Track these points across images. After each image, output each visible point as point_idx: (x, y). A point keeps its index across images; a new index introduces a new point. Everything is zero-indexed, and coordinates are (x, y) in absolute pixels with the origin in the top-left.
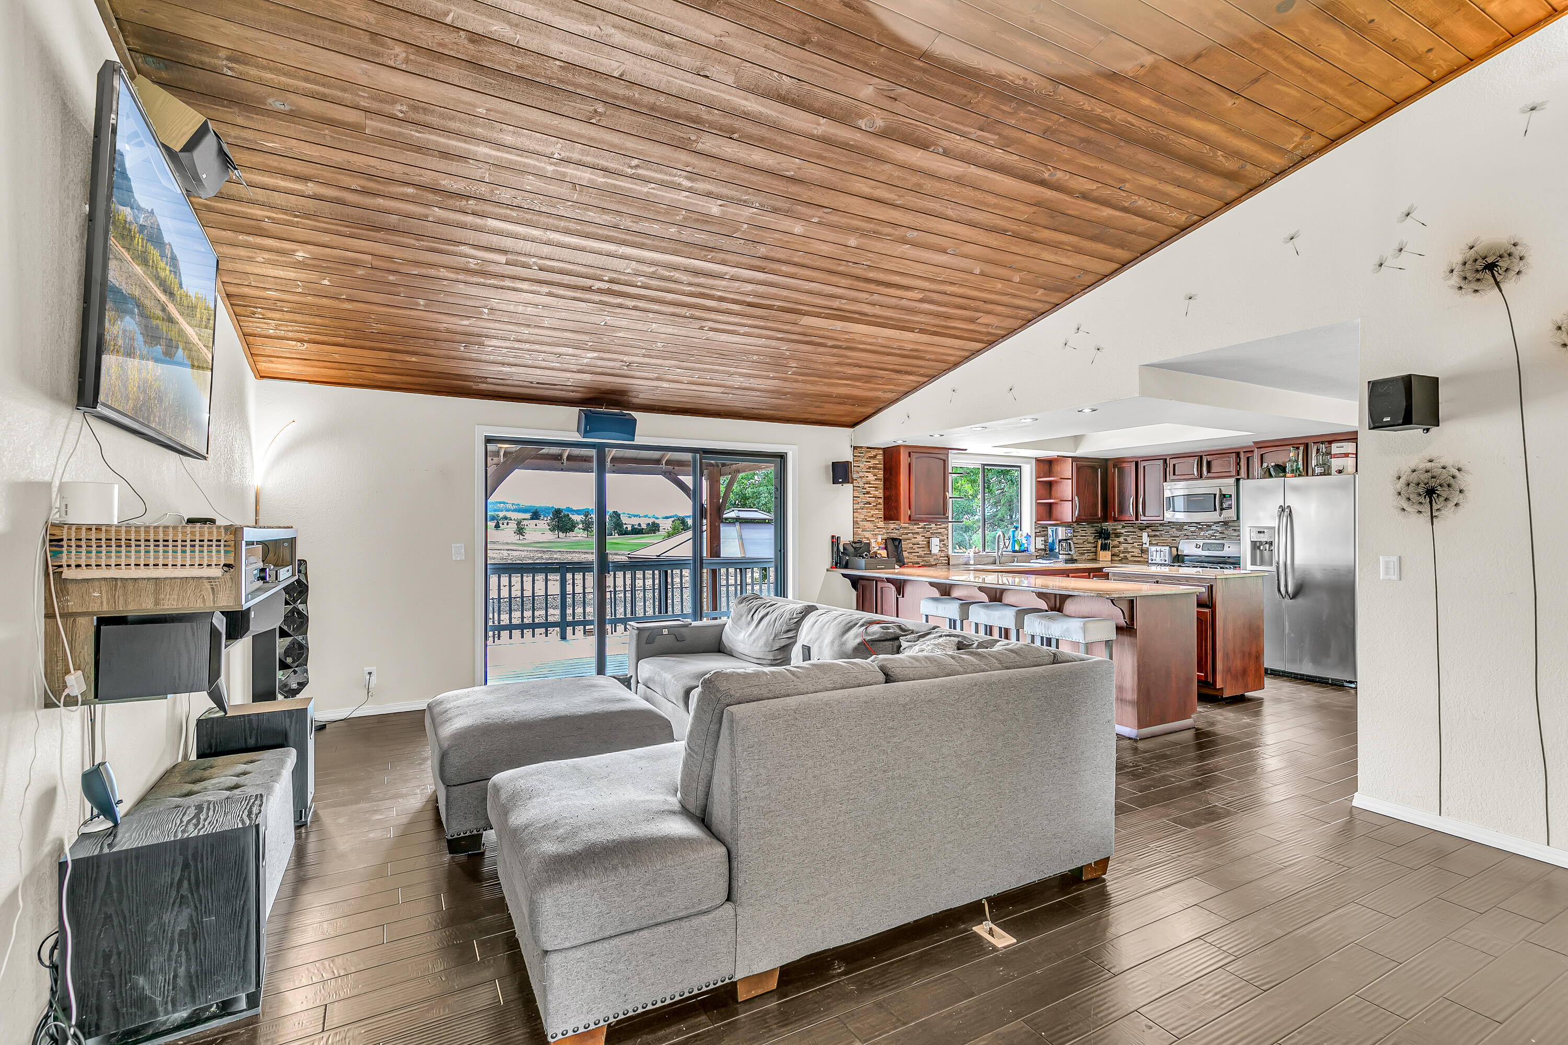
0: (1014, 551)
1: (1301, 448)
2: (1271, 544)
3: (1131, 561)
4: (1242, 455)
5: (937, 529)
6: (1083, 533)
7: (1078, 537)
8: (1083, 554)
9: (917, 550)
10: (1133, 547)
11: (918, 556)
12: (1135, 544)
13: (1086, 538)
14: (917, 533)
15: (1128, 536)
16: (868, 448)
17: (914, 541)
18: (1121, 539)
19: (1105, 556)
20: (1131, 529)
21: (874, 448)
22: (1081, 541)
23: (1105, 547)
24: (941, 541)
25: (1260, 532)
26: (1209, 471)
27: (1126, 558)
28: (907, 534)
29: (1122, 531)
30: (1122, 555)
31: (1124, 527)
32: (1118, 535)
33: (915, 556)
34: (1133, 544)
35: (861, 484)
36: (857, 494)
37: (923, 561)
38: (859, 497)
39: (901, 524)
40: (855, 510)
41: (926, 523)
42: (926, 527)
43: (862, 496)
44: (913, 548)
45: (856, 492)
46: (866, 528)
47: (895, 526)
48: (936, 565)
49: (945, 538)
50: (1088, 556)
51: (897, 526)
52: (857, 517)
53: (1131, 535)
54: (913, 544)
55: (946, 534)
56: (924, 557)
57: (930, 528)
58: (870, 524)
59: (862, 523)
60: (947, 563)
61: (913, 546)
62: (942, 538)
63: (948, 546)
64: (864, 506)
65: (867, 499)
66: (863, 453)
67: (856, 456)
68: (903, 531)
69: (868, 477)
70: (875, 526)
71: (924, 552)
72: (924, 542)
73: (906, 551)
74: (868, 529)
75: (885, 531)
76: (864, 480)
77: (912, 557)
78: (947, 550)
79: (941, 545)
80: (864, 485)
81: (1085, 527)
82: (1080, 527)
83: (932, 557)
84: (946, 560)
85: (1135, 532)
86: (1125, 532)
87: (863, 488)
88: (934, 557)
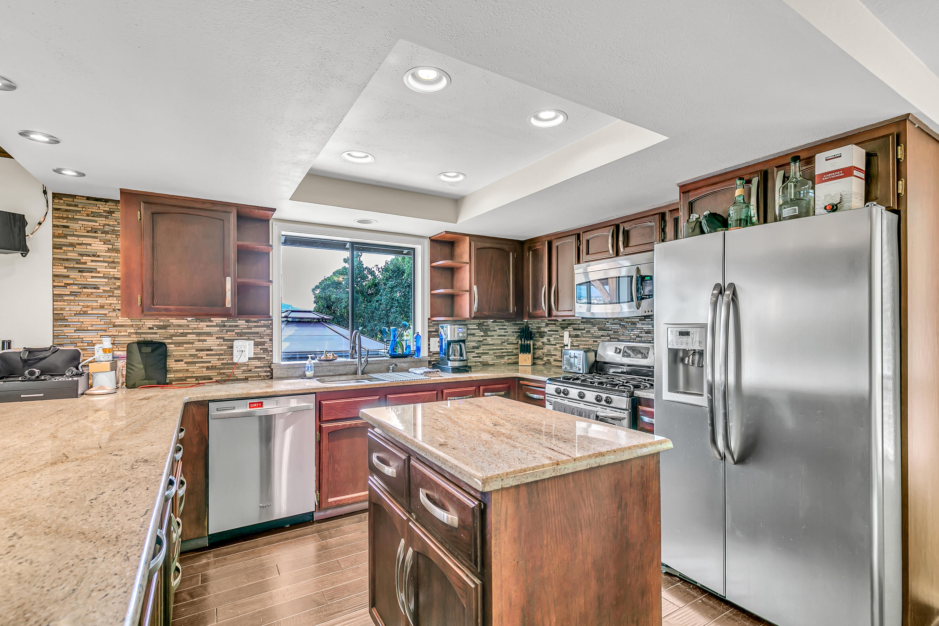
0: (393, 357)
1: (755, 180)
2: (701, 353)
3: (554, 366)
4: (668, 217)
5: (250, 328)
6: (502, 332)
7: (495, 337)
8: (502, 357)
9: (206, 358)
10: (556, 349)
11: (208, 368)
12: (558, 346)
13: (506, 338)
14: (209, 334)
15: (551, 336)
16: (88, 198)
17: (198, 345)
18: (545, 340)
19: (525, 359)
20: (554, 328)
21: (106, 201)
22: (499, 342)
23: (525, 349)
24: (256, 344)
25: (682, 334)
26: (626, 245)
27: (549, 362)
28: (184, 334)
29: (546, 330)
30: (545, 359)
31: (547, 325)
32: (542, 335)
33: (203, 367)
34: (555, 345)
35: (71, 255)
36: (62, 271)
37: (221, 374)
38: (68, 276)
39: (171, 321)
40: (56, 297)
41: (226, 319)
42: (226, 324)
43: (74, 274)
44: (199, 355)
45: (60, 267)
46: (85, 326)
47: (158, 324)
48: (246, 379)
49: (266, 340)
50: (509, 359)
51: (162, 323)
52: (65, 308)
53: (554, 334)
54: (197, 350)
55: (268, 335)
56: (222, 369)
57: (236, 326)
58: (96, 320)
59: (76, 319)
60: (268, 376)
61: (197, 353)
62: (259, 340)
63: (272, 351)
64: (80, 290)
65: (88, 280)
66: (76, 206)
67: (60, 209)
68: (176, 331)
69: (90, 245)
70: (109, 324)
71: (222, 362)
72: (222, 348)
73: (182, 361)
74: (89, 328)
75: (133, 331)
76: (78, 249)
77: (194, 370)
78: (269, 358)
79: (258, 350)
80: (80, 258)
81: (505, 325)
82: (497, 325)
83: (238, 368)
84: (266, 372)
85: (557, 331)
86: (549, 331)
87: (78, 262)
88: (243, 368)
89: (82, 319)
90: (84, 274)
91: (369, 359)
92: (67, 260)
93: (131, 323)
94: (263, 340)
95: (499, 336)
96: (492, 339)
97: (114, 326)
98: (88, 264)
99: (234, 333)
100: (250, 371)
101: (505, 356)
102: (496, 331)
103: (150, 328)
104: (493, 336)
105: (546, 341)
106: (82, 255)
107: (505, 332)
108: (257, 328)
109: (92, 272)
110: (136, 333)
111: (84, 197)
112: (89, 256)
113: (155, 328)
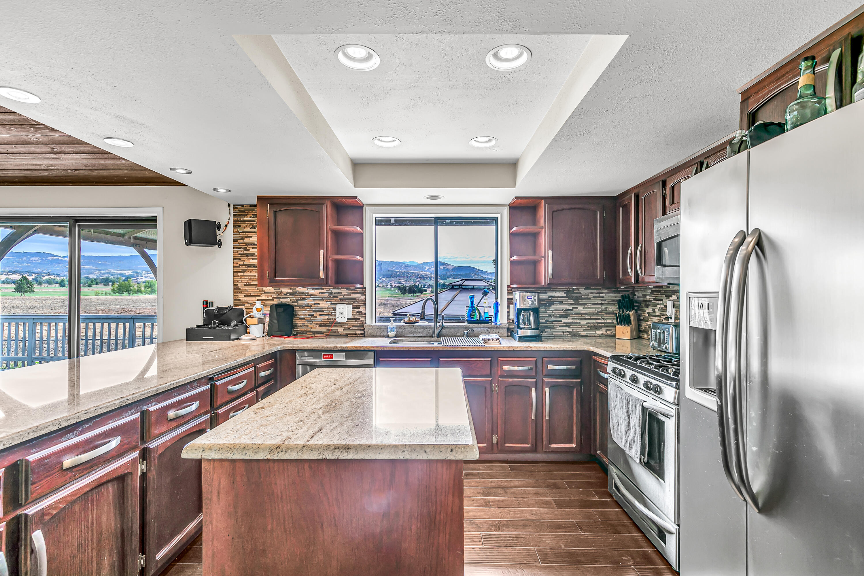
0: (471, 322)
5: (349, 294)
6: (598, 300)
7: (589, 306)
8: (599, 328)
9: (319, 318)
11: (321, 325)
12: (662, 318)
13: (603, 307)
14: (322, 299)
17: (314, 307)
19: (624, 331)
22: (594, 311)
23: (624, 320)
24: (354, 308)
28: (305, 299)
29: (651, 298)
31: (652, 292)
32: (648, 304)
33: (317, 324)
34: (660, 316)
35: (243, 245)
36: (238, 256)
37: (329, 330)
38: (240, 259)
39: (297, 289)
40: (236, 274)
41: (332, 288)
42: (332, 291)
43: (244, 258)
44: (315, 315)
45: (237, 254)
46: (249, 292)
47: (289, 291)
48: (346, 336)
49: (361, 305)
50: (607, 330)
51: (292, 291)
52: (239, 281)
53: (658, 304)
54: (314, 311)
55: (362, 300)
56: (329, 326)
57: (339, 293)
58: (255, 289)
59: (244, 288)
60: (362, 334)
61: (314, 313)
62: (356, 304)
63: (365, 314)
64: (247, 269)
65: (251, 261)
66: (244, 212)
67: (236, 215)
68: (300, 296)
69: (251, 237)
70: (262, 291)
71: (330, 321)
72: (330, 310)
73: (304, 319)
74: (252, 294)
75: (275, 296)
76: (246, 240)
77: (311, 326)
78: (363, 319)
79: (355, 313)
80: (246, 246)
81: (602, 293)
82: (592, 293)
83: (341, 326)
84: (361, 330)
85: (661, 300)
86: (654, 300)
87: (245, 249)
88: (345, 326)
89: (248, 288)
90: (249, 257)
91: (444, 324)
92: (240, 248)
93: (274, 291)
94: (359, 304)
95: (594, 304)
96: (585, 308)
97: (265, 293)
98: (251, 250)
99: (338, 299)
100: (350, 329)
101: (602, 326)
102: (590, 299)
103: (285, 295)
104: (586, 304)
105: (651, 311)
106: (247, 244)
107: (602, 300)
108: (354, 295)
109: (252, 256)
110: (277, 298)
111: (248, 205)
112: (251, 245)
113: (288, 294)
